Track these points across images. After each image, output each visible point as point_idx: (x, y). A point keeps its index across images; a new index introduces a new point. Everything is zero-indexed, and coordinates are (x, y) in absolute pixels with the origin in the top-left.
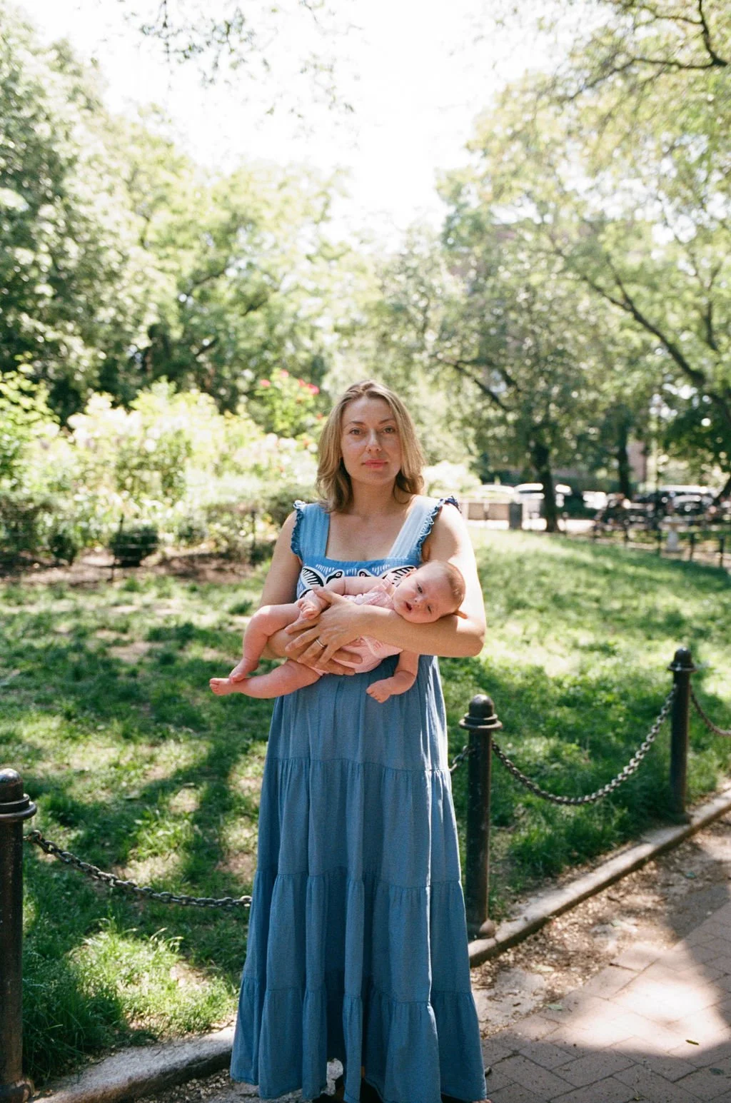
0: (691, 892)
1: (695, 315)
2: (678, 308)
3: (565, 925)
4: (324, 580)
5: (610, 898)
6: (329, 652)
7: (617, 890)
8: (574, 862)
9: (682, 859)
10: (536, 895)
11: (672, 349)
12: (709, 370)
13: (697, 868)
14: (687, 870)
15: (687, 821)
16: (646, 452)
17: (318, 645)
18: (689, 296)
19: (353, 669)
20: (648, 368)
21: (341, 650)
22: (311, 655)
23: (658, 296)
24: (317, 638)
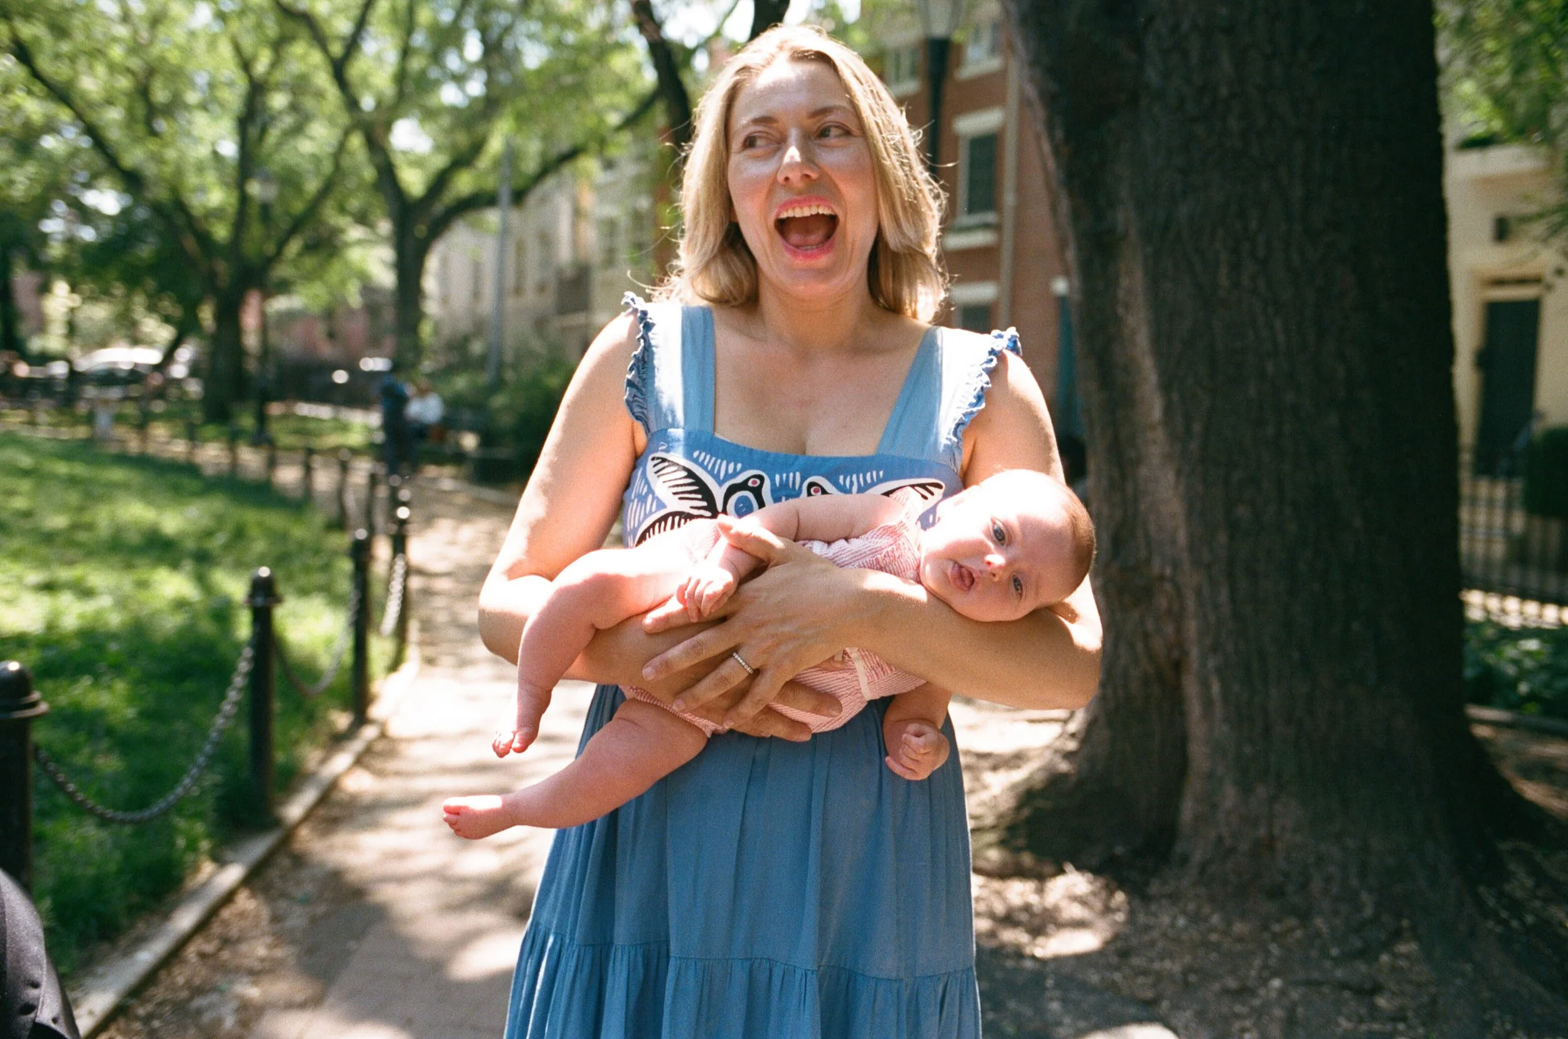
0: (314, 920)
1: (124, 83)
2: (101, 69)
3: (149, 1007)
4: (719, 493)
5: (203, 956)
6: (767, 689)
7: (208, 940)
8: (135, 911)
9: (283, 877)
10: (94, 975)
11: (91, 130)
12: (150, 170)
13: (309, 888)
14: (298, 893)
15: (276, 823)
16: (44, 289)
17: (735, 671)
18: (117, 53)
19: (804, 726)
20: (48, 158)
21: (794, 685)
22: (713, 695)
23: (65, 47)
24: (735, 649)
